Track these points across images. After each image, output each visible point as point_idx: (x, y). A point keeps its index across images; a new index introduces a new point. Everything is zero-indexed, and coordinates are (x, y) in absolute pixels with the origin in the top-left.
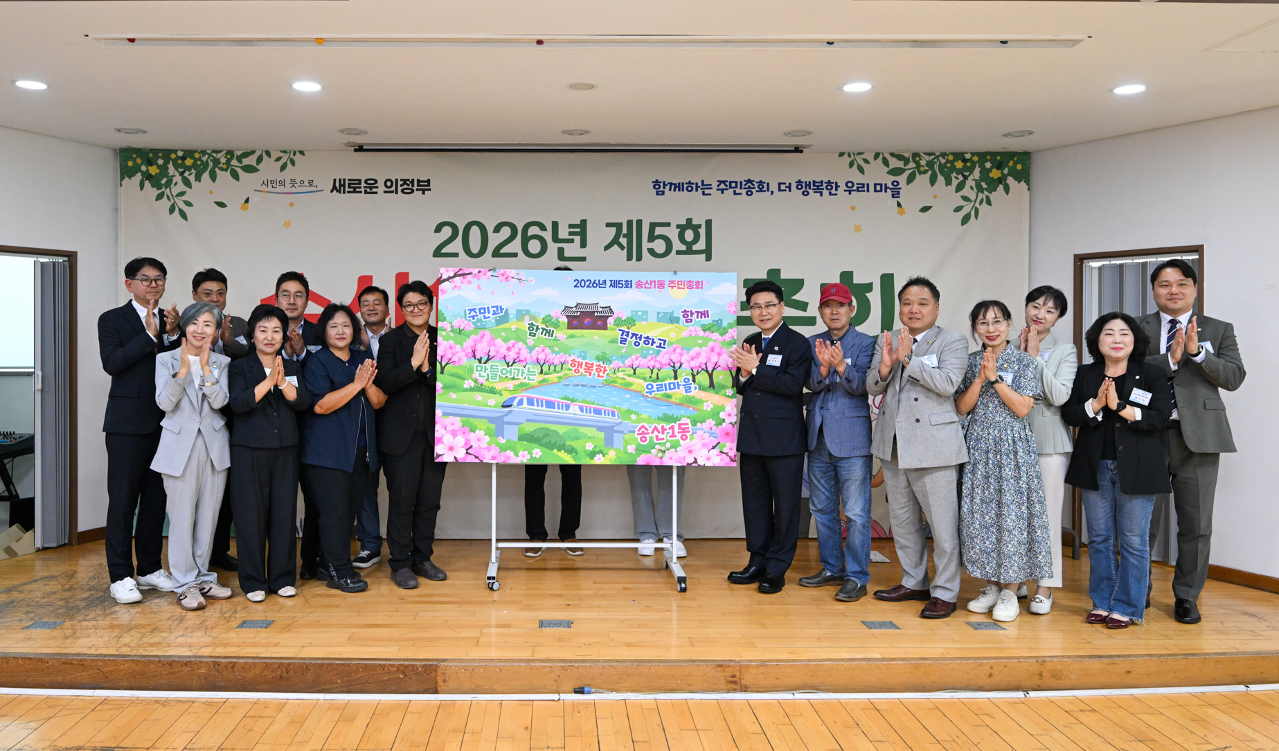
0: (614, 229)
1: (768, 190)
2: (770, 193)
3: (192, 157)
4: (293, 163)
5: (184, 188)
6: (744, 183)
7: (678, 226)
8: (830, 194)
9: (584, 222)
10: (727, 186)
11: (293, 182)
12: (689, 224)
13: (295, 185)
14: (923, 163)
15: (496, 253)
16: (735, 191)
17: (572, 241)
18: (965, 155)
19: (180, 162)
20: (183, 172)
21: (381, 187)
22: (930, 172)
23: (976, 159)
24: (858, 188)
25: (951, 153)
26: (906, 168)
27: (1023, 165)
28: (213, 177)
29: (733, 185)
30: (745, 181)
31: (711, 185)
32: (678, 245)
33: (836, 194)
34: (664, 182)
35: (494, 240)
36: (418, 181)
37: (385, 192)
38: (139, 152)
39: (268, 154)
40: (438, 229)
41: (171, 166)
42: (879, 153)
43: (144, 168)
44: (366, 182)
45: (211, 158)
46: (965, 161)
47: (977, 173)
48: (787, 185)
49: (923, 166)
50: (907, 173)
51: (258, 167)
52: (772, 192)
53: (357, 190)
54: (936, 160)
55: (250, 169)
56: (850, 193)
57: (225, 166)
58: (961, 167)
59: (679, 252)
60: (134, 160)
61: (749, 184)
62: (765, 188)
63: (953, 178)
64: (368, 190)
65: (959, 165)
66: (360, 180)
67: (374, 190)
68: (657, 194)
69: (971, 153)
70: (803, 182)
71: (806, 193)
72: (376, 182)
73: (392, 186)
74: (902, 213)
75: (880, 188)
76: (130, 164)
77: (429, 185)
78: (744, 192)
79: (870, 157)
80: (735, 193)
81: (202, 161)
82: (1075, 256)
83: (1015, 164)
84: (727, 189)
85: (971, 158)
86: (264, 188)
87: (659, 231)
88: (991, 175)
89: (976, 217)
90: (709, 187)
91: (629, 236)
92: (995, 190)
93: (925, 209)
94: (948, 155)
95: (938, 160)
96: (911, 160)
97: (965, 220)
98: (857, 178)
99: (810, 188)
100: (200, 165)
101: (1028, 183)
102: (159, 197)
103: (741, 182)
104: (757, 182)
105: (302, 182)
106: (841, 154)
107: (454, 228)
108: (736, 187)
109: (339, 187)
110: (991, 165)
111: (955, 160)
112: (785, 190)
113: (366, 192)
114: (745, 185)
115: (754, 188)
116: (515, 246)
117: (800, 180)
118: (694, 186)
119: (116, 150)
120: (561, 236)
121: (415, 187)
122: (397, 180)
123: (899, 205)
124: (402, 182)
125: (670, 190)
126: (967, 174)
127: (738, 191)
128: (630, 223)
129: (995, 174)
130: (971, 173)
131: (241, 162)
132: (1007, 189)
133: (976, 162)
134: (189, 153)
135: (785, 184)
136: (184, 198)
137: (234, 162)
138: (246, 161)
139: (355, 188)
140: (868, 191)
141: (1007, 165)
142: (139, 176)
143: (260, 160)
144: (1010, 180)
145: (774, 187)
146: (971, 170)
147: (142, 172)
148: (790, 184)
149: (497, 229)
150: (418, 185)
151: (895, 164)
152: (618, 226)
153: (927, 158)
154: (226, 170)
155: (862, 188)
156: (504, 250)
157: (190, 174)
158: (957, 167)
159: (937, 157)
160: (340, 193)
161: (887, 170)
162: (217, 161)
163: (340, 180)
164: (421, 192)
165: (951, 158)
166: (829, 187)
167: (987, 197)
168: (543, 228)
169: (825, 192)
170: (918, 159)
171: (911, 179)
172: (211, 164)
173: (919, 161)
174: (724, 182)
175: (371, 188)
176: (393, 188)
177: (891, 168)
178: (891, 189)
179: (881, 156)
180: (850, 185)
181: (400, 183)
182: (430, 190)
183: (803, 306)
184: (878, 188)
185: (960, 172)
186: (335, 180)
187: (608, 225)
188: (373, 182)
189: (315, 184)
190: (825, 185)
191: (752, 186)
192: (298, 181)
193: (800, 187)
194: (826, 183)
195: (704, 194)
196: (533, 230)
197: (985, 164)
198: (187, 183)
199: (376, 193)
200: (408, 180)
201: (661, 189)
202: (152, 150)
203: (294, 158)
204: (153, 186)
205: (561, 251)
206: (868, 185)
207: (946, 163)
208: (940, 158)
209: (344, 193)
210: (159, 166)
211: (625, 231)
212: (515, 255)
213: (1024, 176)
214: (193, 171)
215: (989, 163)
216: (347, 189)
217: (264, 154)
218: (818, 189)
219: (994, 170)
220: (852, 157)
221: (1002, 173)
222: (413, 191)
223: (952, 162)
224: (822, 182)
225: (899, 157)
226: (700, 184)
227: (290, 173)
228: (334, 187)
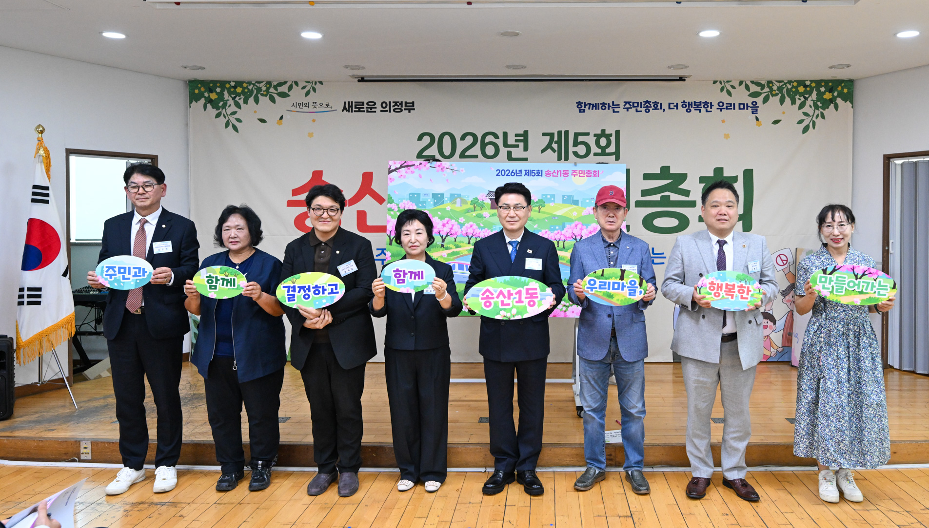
0: (548, 138)
1: (661, 108)
2: (662, 110)
3: (241, 86)
4: (314, 90)
5: (236, 109)
6: (643, 103)
7: (595, 135)
8: (707, 111)
9: (526, 132)
10: (631, 105)
11: (315, 104)
12: (603, 134)
13: (316, 106)
14: (775, 88)
15: (463, 156)
16: (637, 109)
17: (517, 146)
18: (806, 82)
19: (232, 90)
20: (235, 97)
21: (379, 108)
22: (780, 95)
23: (813, 85)
24: (727, 107)
25: (795, 81)
26: (762, 92)
27: (848, 89)
28: (257, 101)
29: (636, 105)
30: (644, 102)
31: (619, 105)
32: (595, 149)
33: (711, 111)
34: (585, 103)
35: (461, 146)
36: (406, 102)
37: (381, 111)
38: (203, 82)
39: (296, 84)
40: (420, 138)
41: (226, 93)
42: (743, 81)
43: (206, 95)
44: (367, 104)
45: (255, 87)
46: (805, 86)
47: (814, 95)
48: (675, 104)
49: (775, 91)
50: (763, 96)
51: (289, 93)
52: (664, 110)
53: (361, 110)
54: (784, 86)
55: (283, 95)
56: (721, 111)
57: (265, 93)
58: (803, 91)
59: (595, 154)
60: (199, 89)
61: (647, 104)
62: (659, 107)
63: (797, 99)
64: (369, 110)
65: (801, 89)
66: (363, 103)
67: (373, 110)
68: (580, 112)
69: (810, 81)
70: (686, 103)
71: (689, 110)
72: (375, 104)
73: (386, 107)
74: (759, 125)
75: (743, 106)
76: (197, 91)
77: (413, 106)
78: (643, 110)
79: (736, 84)
80: (637, 111)
81: (248, 89)
82: (884, 156)
83: (843, 88)
84: (631, 108)
85: (810, 84)
86: (293, 108)
87: (581, 139)
88: (825, 97)
89: (814, 127)
90: (618, 106)
91: (559, 142)
92: (828, 108)
93: (776, 122)
94: (793, 82)
95: (786, 86)
96: (766, 86)
97: (806, 130)
98: (727, 99)
99: (692, 107)
100: (247, 92)
101: (852, 102)
102: (218, 116)
103: (641, 103)
104: (653, 103)
105: (321, 104)
106: (715, 82)
107: (432, 137)
108: (638, 106)
109: (348, 107)
110: (825, 89)
111: (799, 85)
112: (674, 108)
113: (368, 111)
114: (644, 105)
115: (651, 107)
116: (476, 150)
117: (684, 101)
118: (607, 106)
119: (186, 81)
120: (509, 143)
121: (404, 107)
122: (390, 102)
123: (757, 119)
124: (394, 104)
125: (589, 109)
126: (807, 96)
127: (639, 109)
128: (560, 133)
129: (828, 96)
130: (810, 95)
131: (277, 90)
132: (836, 107)
133: (814, 87)
134: (239, 84)
135: (673, 104)
136: (235, 116)
137: (272, 90)
138: (280, 89)
139: (359, 108)
140: (734, 109)
141: (836, 90)
142: (203, 101)
143: (290, 88)
144: (839, 101)
145: (665, 106)
146: (810, 93)
147: (205, 97)
148: (677, 104)
149: (463, 138)
150: (406, 106)
151: (754, 88)
152: (551, 135)
153: (778, 84)
154: (266, 96)
155: (730, 106)
156: (467, 153)
157: (240, 99)
158: (800, 91)
159: (785, 84)
160: (349, 112)
161: (749, 93)
162: (259, 90)
163: (349, 102)
164: (408, 111)
165: (795, 84)
166: (706, 106)
167: (822, 113)
168: (496, 136)
169: (703, 110)
170: (771, 85)
171: (766, 100)
172: (255, 92)
173: (772, 87)
174: (629, 103)
175: (371, 109)
176: (387, 108)
177: (751, 91)
178: (751, 107)
179: (744, 83)
180: (721, 104)
181: (392, 104)
182: (414, 109)
183: (687, 193)
184: (742, 106)
185: (802, 94)
186: (345, 103)
187: (544, 134)
188: (373, 104)
189: (330, 105)
190: (703, 105)
191: (649, 106)
192: (318, 103)
193: (684, 106)
194: (703, 103)
195: (614, 111)
196: (489, 138)
197: (821, 89)
198: (238, 105)
199: (375, 112)
200: (398, 102)
201: (583, 108)
202: (212, 82)
203: (315, 87)
204: (213, 108)
205: (509, 153)
206: (734, 104)
207: (791, 88)
208: (788, 85)
209: (352, 112)
210: (217, 93)
211: (556, 139)
212: (476, 157)
213: (849, 97)
214: (242, 96)
215: (823, 88)
216: (354, 109)
217: (293, 84)
218: (698, 107)
219: (827, 93)
220: (723, 85)
221: (833, 95)
222: (401, 110)
223: (796, 88)
224: (700, 102)
225: (757, 84)
226: (611, 104)
227: (313, 96)
228: (345, 108)
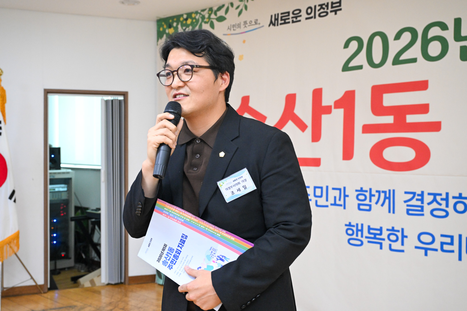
3: (192, 18)
4: (245, 8)
11: (245, 23)
13: (246, 25)
15: (397, 61)
19: (184, 22)
20: (185, 29)
21: (304, 15)
35: (395, 47)
36: (332, 3)
37: (307, 19)
39: (232, 4)
40: (346, 46)
43: (167, 31)
44: (293, 13)
45: (201, 16)
51: (226, 16)
53: (287, 21)
55: (221, 19)
57: (207, 20)
60: (163, 26)
64: (294, 19)
66: (289, 13)
67: (298, 19)
72: (300, 11)
73: (310, 13)
76: (161, 29)
77: (340, 5)
81: (196, 19)
86: (229, 32)
100: (195, 23)
105: (251, 22)
107: (359, 40)
109: (274, 21)
113: (293, 22)
116: (415, 51)
119: (155, 21)
120: (463, 34)
121: (330, 9)
122: (315, 6)
124: (320, 7)
131: (216, 14)
134: (189, 15)
137: (213, 16)
138: (219, 14)
139: (285, 20)
143: (227, 11)
149: (398, 37)
150: (332, 7)
154: (208, 23)
156: (403, 57)
160: (275, 25)
162: (203, 17)
163: (275, 15)
164: (334, 13)
168: (443, 26)
172: (201, 20)
175: (296, 18)
176: (312, 14)
181: (318, 8)
182: (341, 10)
186: (272, 16)
188: (298, 12)
189: (258, 22)
192: (248, 22)
196: (435, 31)
199: (300, 21)
200: (324, 4)
202: (171, 18)
203: (246, 4)
205: (463, 50)
209: (277, 25)
210: (174, 28)
212: (415, 60)
216: (279, 22)
217: (230, 6)
222: (327, 13)
227: (244, 16)
228: (271, 22)
